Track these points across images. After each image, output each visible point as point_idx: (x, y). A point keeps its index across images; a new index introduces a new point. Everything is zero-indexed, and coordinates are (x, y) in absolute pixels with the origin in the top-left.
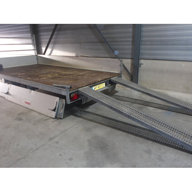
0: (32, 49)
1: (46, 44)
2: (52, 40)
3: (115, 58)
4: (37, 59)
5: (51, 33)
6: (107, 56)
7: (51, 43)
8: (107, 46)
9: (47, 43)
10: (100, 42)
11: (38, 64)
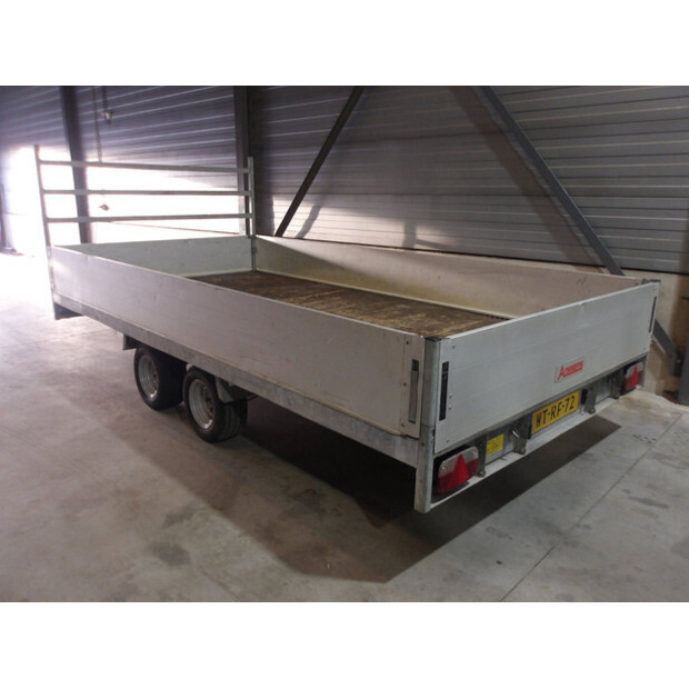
0: (237, 212)
1: (291, 193)
2: (316, 181)
3: (596, 266)
4: (254, 251)
5: (315, 152)
6: (558, 253)
7: (310, 190)
8: (562, 210)
9: (297, 190)
10: (529, 195)
11: (255, 272)
